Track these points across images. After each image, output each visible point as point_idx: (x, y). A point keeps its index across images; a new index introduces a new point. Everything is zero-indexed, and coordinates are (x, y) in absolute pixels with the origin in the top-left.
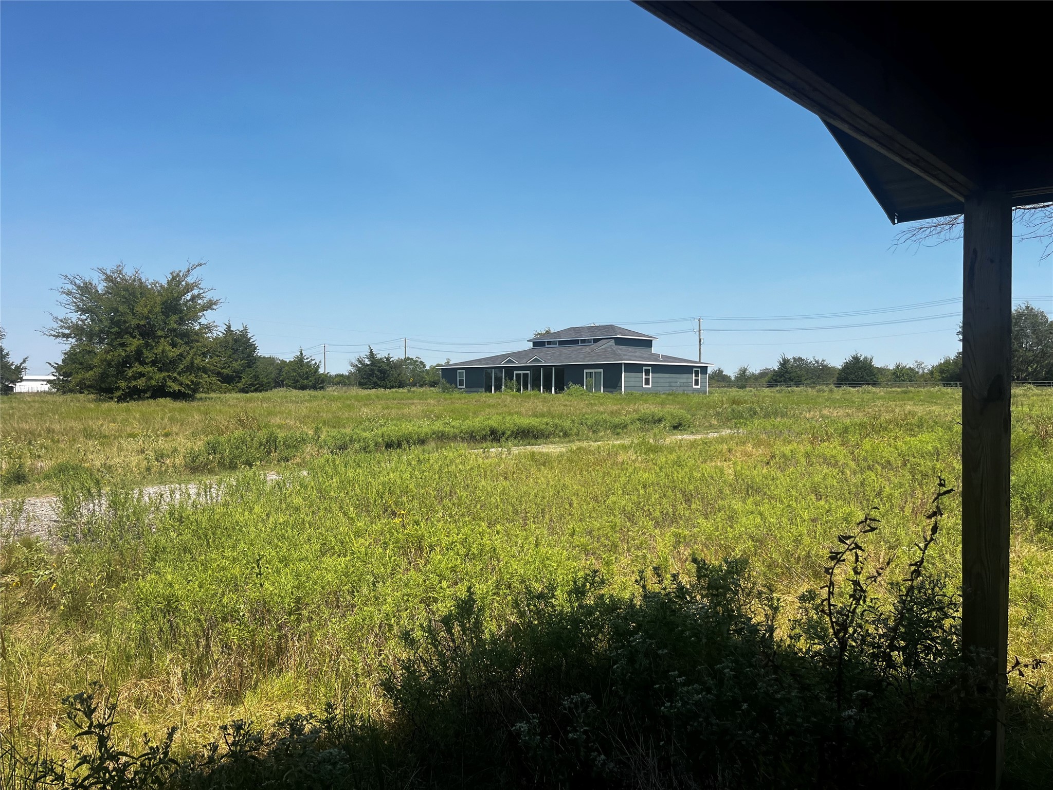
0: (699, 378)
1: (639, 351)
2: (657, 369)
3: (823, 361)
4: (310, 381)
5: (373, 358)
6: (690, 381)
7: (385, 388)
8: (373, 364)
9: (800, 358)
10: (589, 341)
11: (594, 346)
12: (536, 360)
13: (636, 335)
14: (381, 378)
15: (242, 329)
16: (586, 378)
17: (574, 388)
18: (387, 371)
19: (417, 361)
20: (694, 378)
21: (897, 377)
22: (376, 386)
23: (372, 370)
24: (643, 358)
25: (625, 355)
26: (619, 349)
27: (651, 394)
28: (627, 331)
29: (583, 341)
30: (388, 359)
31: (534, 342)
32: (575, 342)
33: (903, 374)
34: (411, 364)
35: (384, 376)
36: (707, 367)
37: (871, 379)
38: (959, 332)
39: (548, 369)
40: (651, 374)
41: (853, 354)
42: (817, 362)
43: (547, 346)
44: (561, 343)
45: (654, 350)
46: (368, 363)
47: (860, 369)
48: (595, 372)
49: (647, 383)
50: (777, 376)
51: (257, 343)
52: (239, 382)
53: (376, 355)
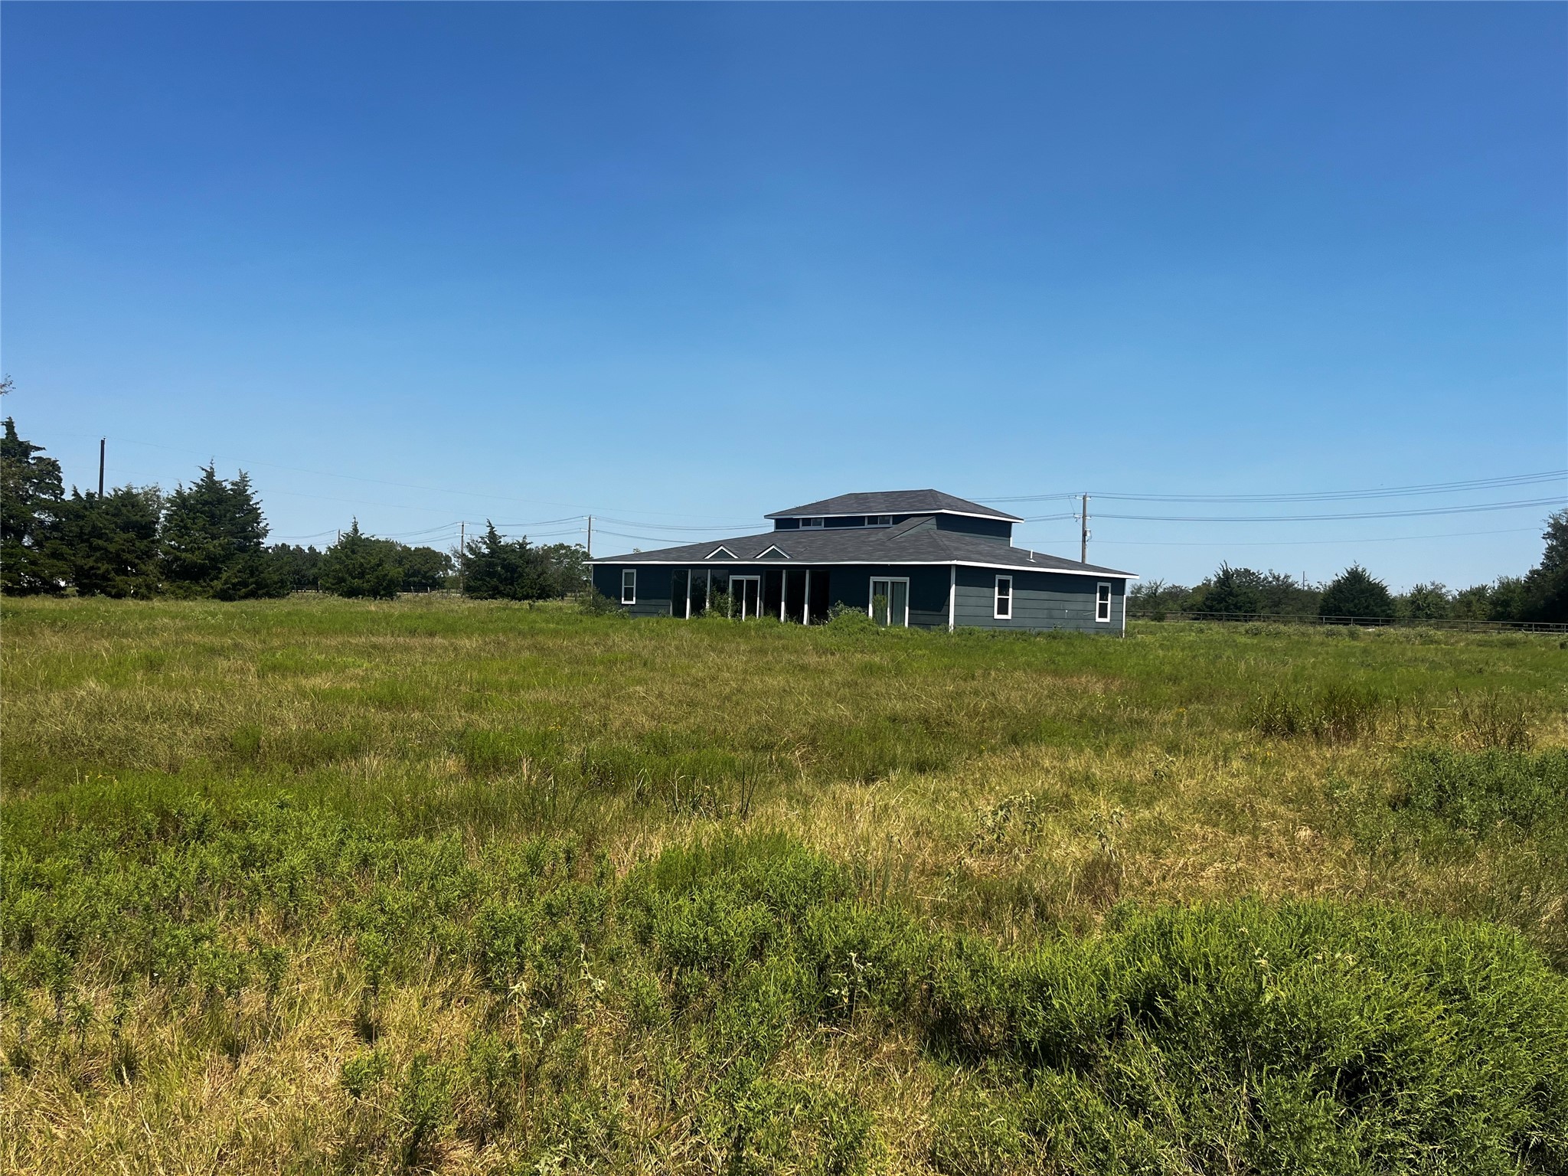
0: (1109, 602)
1: (985, 543)
2: (1025, 581)
3: (1287, 577)
4: (368, 582)
5: (495, 543)
6: (1090, 607)
7: (514, 597)
8: (493, 553)
9: (1247, 571)
10: (884, 520)
11: (894, 529)
12: (774, 555)
13: (982, 510)
14: (506, 579)
15: (237, 479)
16: (875, 594)
17: (846, 613)
18: (517, 567)
19: (576, 551)
20: (1098, 602)
21: (1419, 608)
22: (495, 593)
23: (491, 565)
24: (994, 556)
25: (957, 549)
26: (944, 536)
27: (1012, 633)
28: (960, 503)
29: (873, 520)
30: (522, 546)
31: (777, 520)
32: (858, 521)
33: (1429, 606)
34: (566, 556)
35: (512, 577)
36: (1125, 579)
37: (1384, 611)
38: (1548, 533)
39: (796, 572)
40: (1011, 590)
41: (1351, 566)
42: (1277, 579)
43: (801, 528)
44: (830, 522)
45: (1014, 542)
46: (486, 551)
47: (1362, 592)
48: (893, 583)
49: (1003, 609)
50: (1213, 599)
51: (263, 508)
52: (217, 578)
53: (500, 537)
